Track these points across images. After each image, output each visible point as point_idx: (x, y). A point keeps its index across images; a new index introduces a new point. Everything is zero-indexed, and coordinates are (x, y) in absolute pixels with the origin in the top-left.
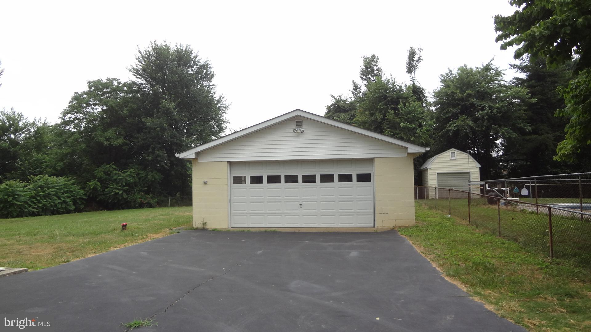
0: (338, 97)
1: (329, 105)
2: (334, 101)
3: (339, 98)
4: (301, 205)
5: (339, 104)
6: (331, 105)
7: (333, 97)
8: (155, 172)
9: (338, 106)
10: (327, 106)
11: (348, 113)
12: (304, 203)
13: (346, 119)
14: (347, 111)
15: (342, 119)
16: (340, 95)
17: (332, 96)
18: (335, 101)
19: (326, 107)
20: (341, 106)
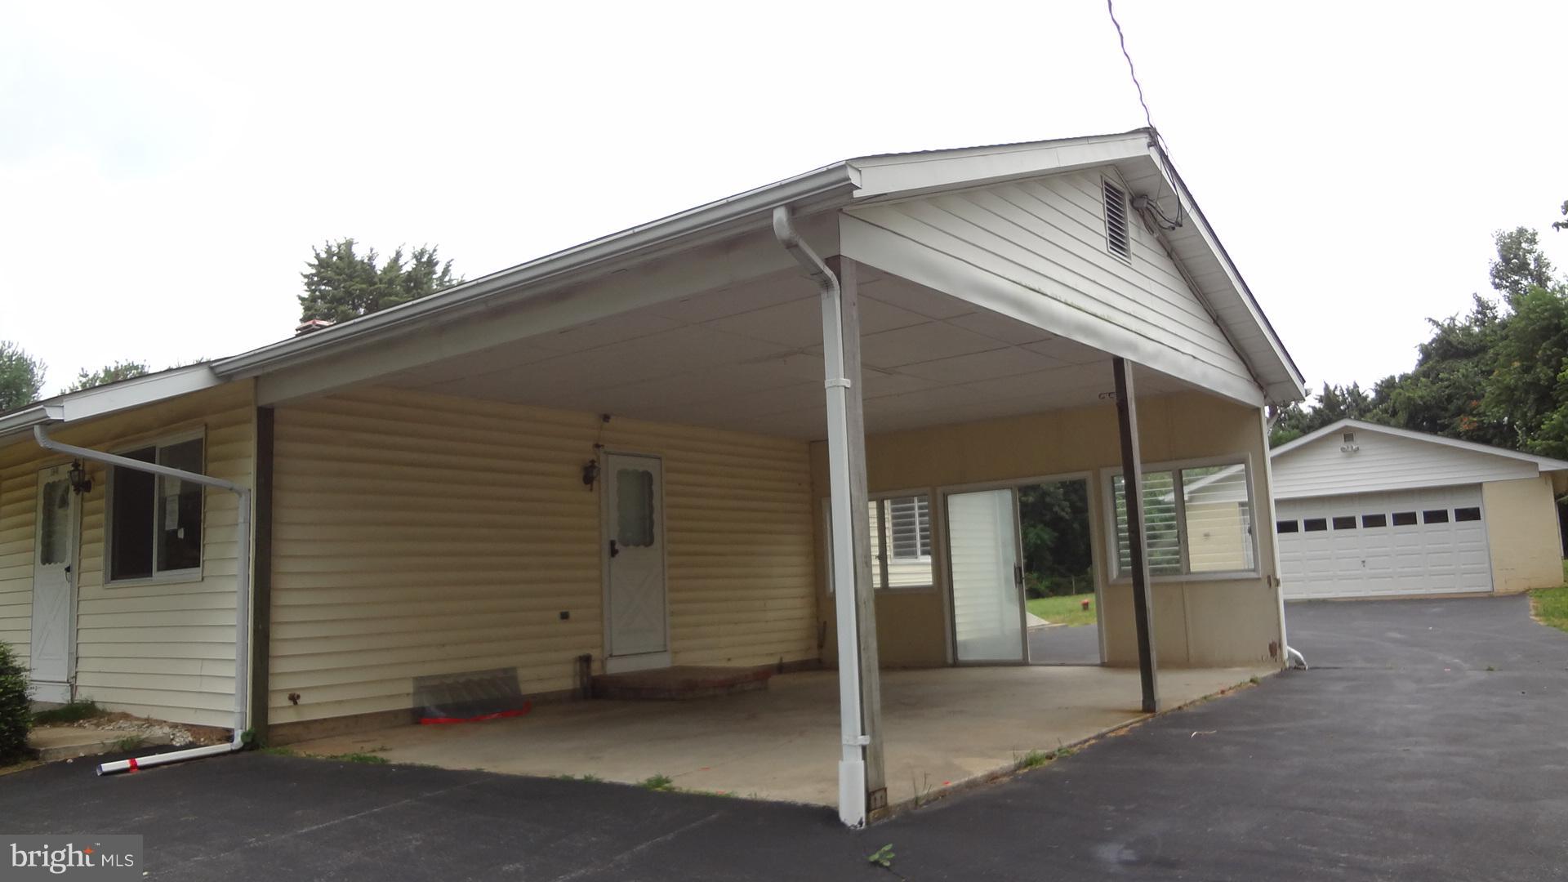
0: (1448, 321)
1: (1426, 343)
2: (1437, 331)
3: (1449, 325)
4: (1364, 562)
5: (1451, 338)
6: (1431, 344)
7: (1436, 323)
8: (1040, 526)
9: (1449, 343)
10: (1421, 345)
11: (1476, 359)
12: (1371, 559)
13: (1471, 375)
14: (1476, 353)
15: (1461, 376)
16: (1453, 316)
17: (1430, 320)
18: (1439, 332)
19: (1418, 348)
20: (1455, 344)
